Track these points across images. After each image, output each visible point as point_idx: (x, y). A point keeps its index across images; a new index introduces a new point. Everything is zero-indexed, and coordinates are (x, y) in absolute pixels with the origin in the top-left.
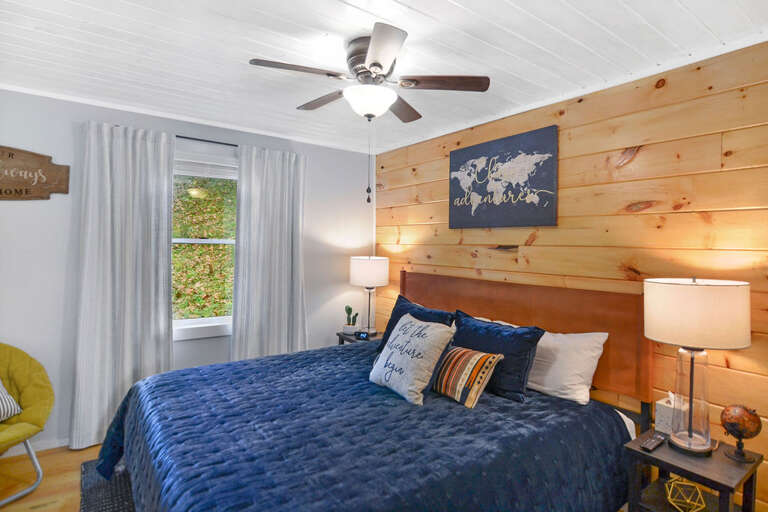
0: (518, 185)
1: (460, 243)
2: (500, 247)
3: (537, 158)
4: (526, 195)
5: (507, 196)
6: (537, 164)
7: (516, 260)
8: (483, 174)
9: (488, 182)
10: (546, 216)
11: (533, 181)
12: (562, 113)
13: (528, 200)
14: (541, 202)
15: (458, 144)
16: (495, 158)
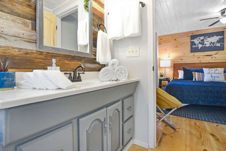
0: (214, 42)
1: (194, 56)
2: (207, 56)
3: (219, 37)
4: (216, 44)
5: (211, 45)
6: (220, 38)
7: (212, 58)
8: (203, 40)
9: (204, 42)
10: (222, 48)
11: (218, 42)
12: (225, 29)
13: (217, 45)
14: (221, 46)
15: (192, 34)
16: (207, 37)
